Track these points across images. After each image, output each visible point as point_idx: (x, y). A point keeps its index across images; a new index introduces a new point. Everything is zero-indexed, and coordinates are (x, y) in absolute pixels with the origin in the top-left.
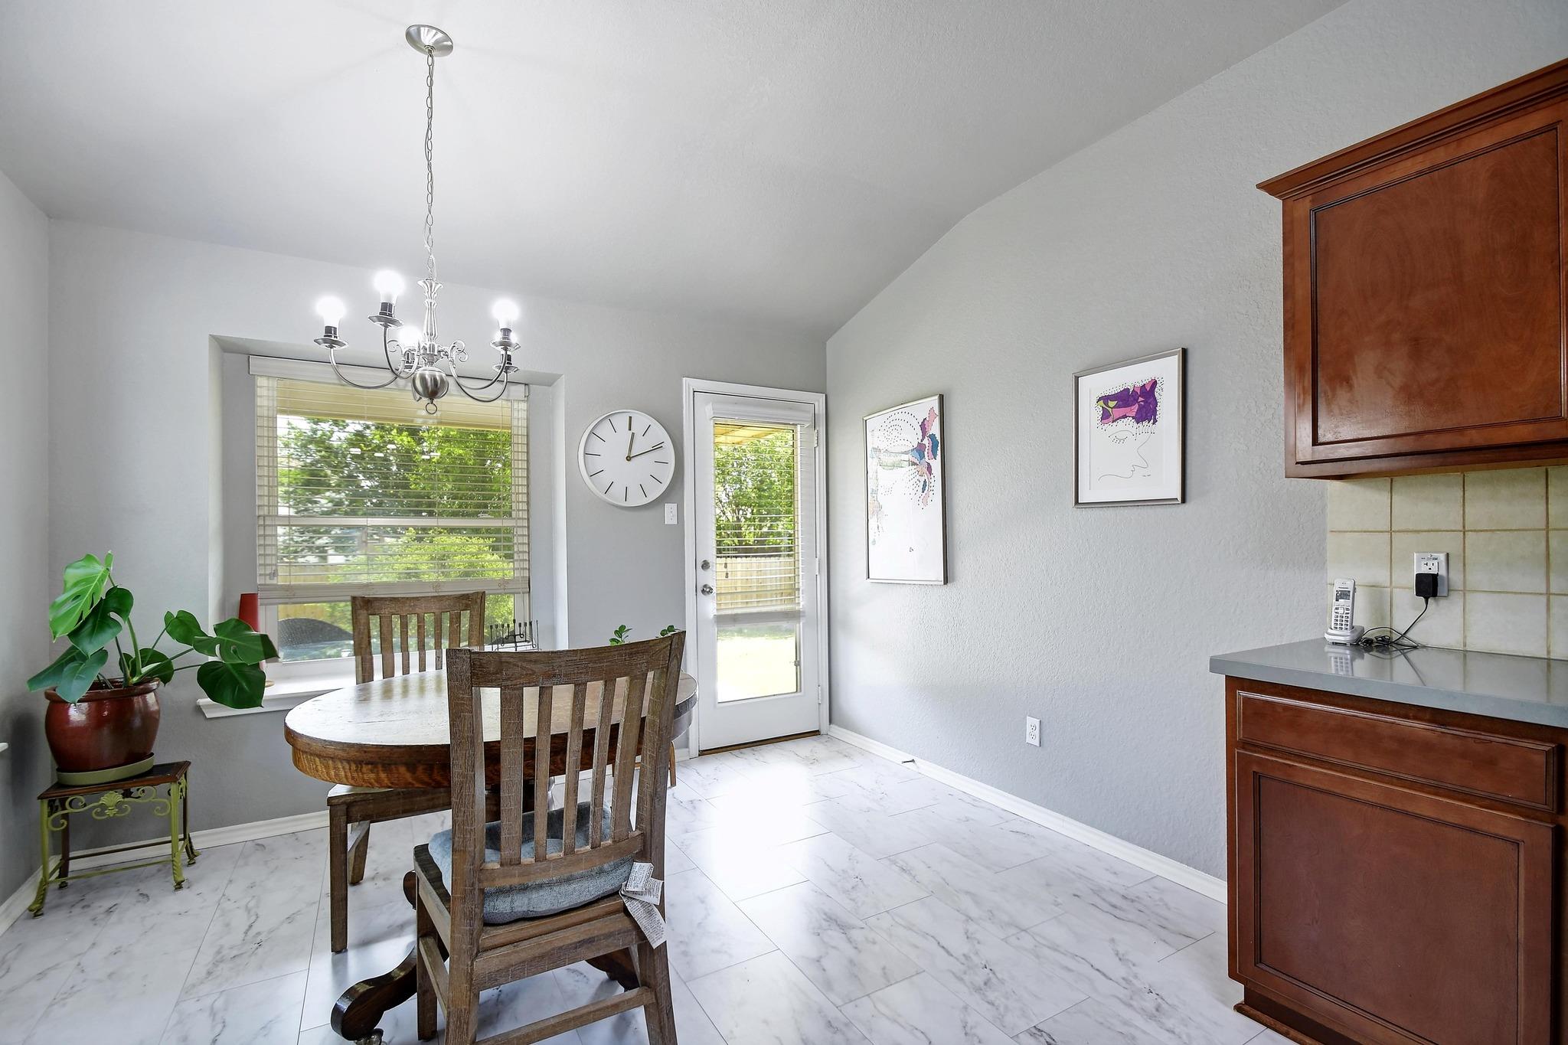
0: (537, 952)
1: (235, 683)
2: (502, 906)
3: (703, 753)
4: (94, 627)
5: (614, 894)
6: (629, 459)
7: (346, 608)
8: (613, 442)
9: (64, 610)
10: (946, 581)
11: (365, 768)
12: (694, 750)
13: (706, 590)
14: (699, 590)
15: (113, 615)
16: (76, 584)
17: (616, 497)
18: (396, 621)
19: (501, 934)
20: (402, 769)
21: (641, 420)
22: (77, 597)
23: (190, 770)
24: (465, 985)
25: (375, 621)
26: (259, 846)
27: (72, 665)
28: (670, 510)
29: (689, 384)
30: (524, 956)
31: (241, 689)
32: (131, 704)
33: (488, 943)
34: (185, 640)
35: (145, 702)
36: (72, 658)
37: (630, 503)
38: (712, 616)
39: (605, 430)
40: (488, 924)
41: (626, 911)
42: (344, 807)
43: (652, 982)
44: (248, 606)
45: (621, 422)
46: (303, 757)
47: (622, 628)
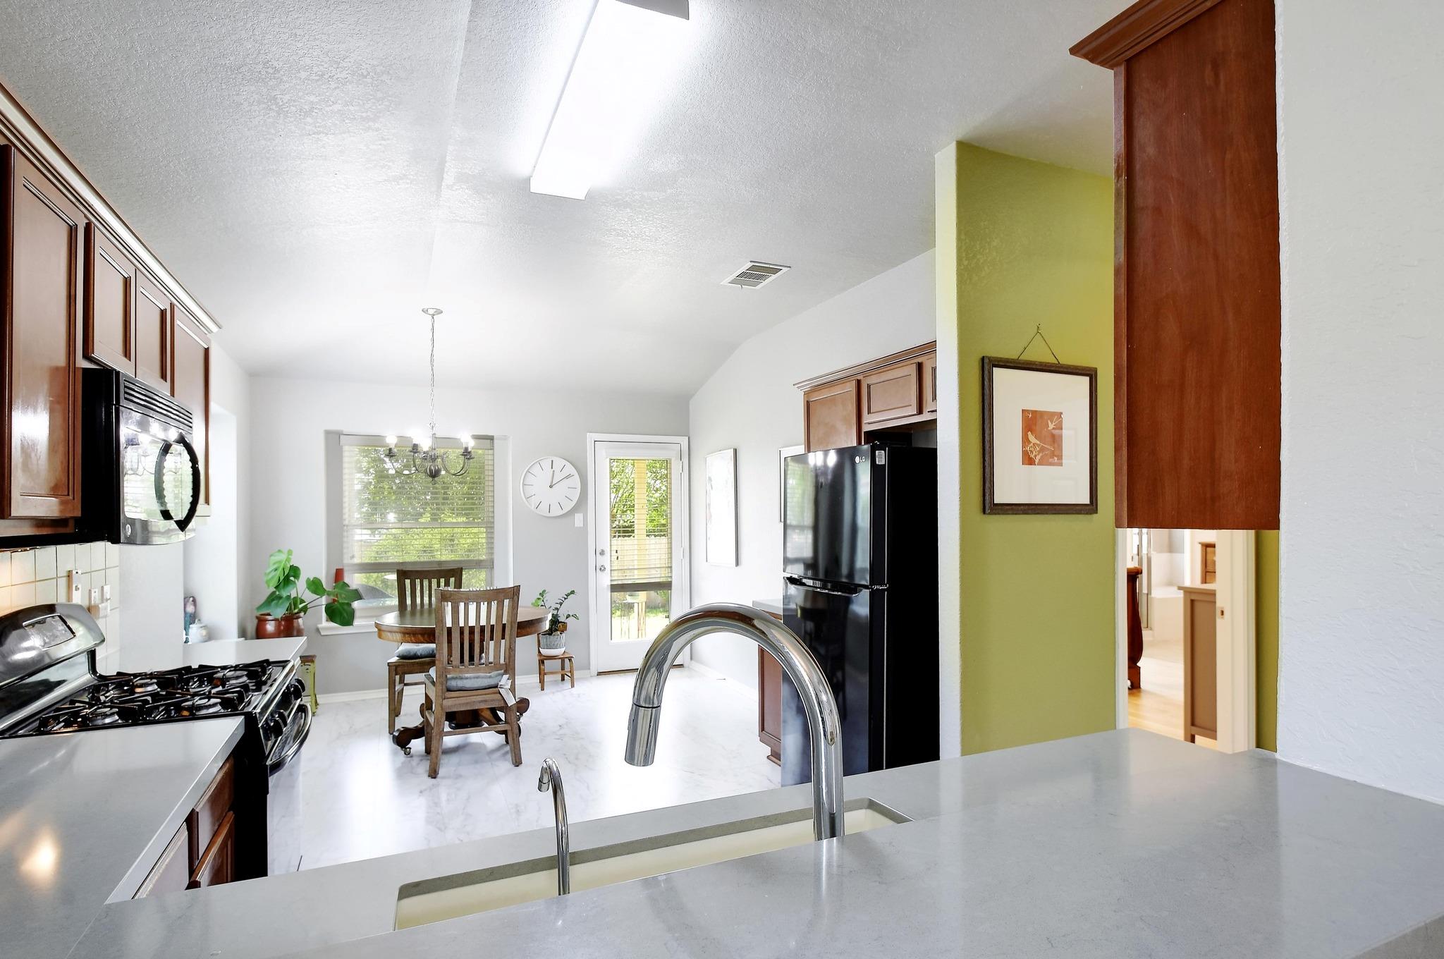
0: (466, 701)
1: (341, 614)
2: (453, 684)
3: (600, 674)
4: (284, 584)
5: (496, 687)
6: (551, 487)
7: (393, 577)
8: (540, 478)
9: (270, 576)
10: (737, 564)
11: (407, 636)
12: (594, 671)
13: (602, 569)
14: (598, 570)
15: (292, 578)
16: (274, 564)
17: (543, 510)
18: (418, 581)
19: (453, 694)
20: (420, 636)
21: (559, 463)
22: (276, 570)
23: (316, 660)
24: (440, 709)
25: (408, 582)
26: (347, 704)
27: (275, 602)
28: (578, 518)
29: (592, 437)
30: (460, 702)
31: (344, 617)
32: (292, 623)
33: (448, 696)
34: (315, 592)
35: (298, 623)
36: (273, 599)
37: (552, 514)
38: (606, 586)
39: (536, 470)
40: (449, 690)
41: (500, 693)
42: (394, 667)
43: (510, 721)
44: (339, 575)
45: (546, 464)
46: (383, 634)
47: (544, 591)
